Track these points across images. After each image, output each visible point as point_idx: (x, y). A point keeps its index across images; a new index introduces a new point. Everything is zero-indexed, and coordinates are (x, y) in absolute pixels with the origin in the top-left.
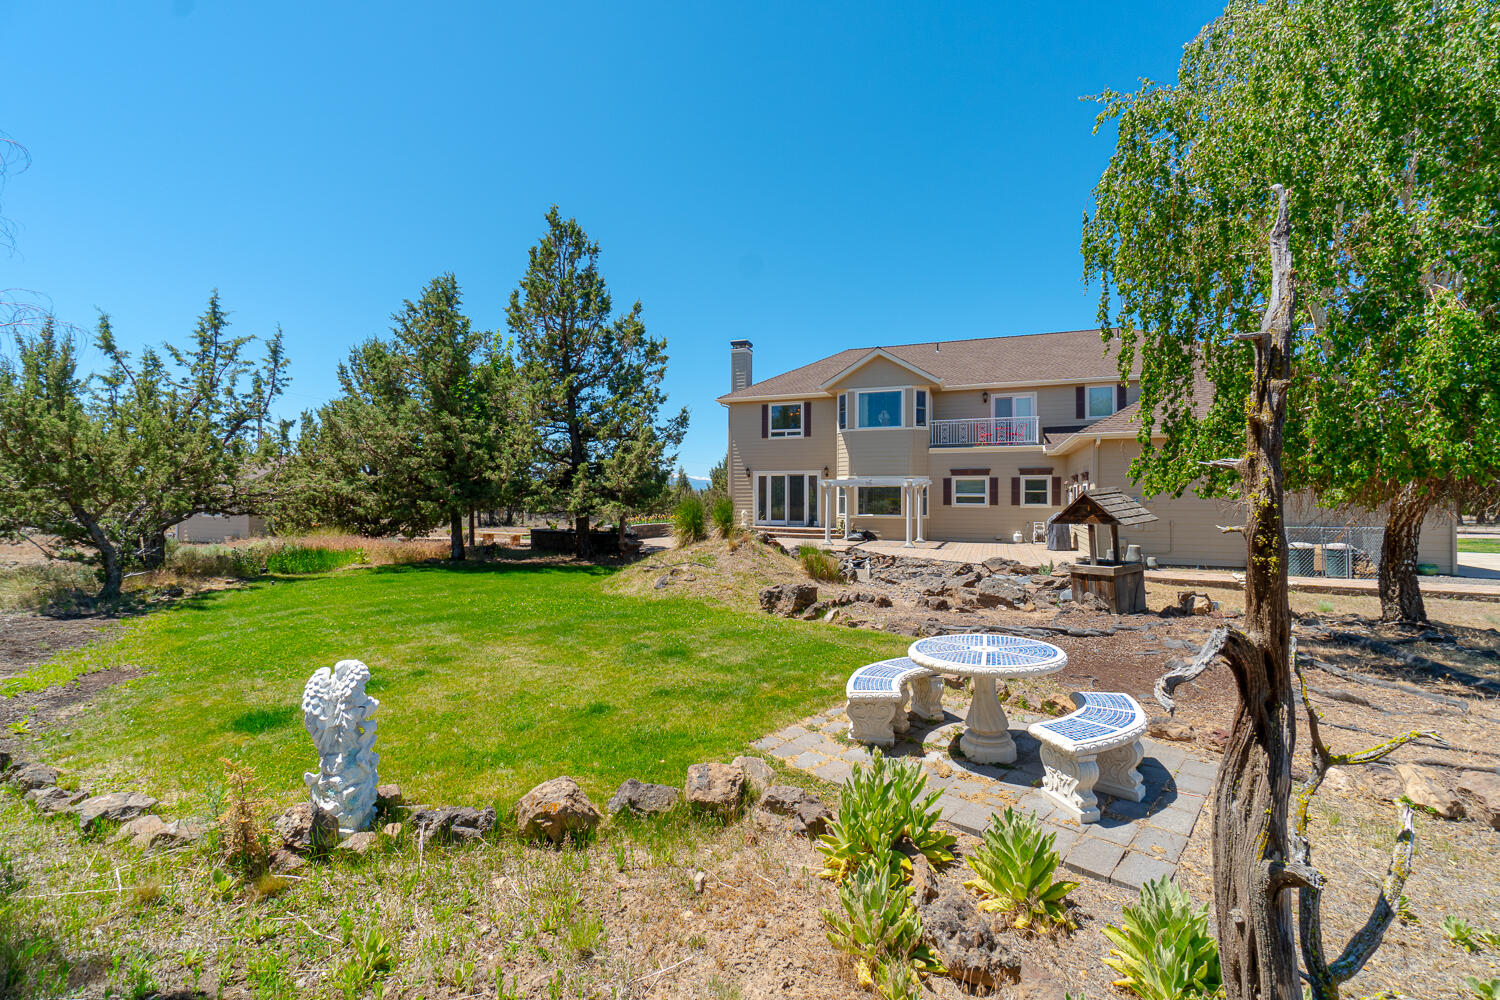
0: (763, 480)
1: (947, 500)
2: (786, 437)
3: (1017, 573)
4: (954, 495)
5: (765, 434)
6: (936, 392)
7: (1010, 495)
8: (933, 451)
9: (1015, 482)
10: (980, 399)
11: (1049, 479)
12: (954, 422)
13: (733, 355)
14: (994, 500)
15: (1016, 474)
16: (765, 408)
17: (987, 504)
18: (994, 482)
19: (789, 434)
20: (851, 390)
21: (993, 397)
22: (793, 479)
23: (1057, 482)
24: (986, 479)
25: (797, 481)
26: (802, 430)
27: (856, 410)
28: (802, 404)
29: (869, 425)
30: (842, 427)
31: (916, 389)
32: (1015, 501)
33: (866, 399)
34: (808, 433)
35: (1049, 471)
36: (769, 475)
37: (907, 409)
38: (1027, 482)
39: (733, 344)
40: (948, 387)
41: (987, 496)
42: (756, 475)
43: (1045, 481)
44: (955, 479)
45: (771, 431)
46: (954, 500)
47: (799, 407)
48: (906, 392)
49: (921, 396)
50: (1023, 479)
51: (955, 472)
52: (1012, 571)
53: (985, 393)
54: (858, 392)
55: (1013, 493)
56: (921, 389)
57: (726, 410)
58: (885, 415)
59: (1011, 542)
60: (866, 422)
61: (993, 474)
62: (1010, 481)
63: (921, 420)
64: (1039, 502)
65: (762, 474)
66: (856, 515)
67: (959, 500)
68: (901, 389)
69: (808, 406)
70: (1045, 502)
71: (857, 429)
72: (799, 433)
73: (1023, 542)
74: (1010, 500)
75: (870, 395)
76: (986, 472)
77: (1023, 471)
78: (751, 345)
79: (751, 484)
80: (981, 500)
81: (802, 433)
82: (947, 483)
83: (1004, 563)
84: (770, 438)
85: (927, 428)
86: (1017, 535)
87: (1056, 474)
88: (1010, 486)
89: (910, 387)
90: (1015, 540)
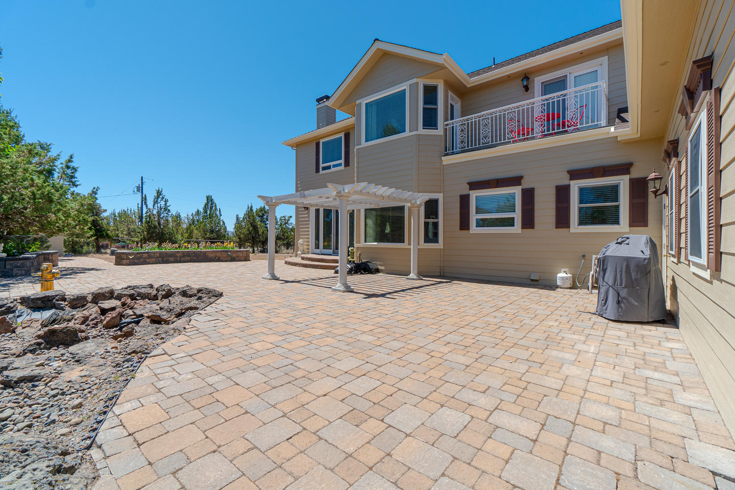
0: (317, 213)
1: (464, 225)
2: (333, 170)
4: (474, 217)
5: (317, 171)
7: (553, 212)
8: (447, 160)
9: (562, 193)
10: (519, 86)
11: (623, 182)
12: (473, 118)
14: (528, 222)
15: (564, 180)
16: (318, 144)
17: (517, 228)
18: (528, 196)
19: (334, 166)
21: (538, 82)
23: (639, 188)
24: (517, 191)
26: (342, 161)
28: (342, 135)
29: (377, 138)
31: (422, 82)
32: (562, 221)
33: (374, 108)
34: (346, 163)
35: (623, 169)
37: (411, 109)
38: (582, 190)
39: (317, 101)
40: (472, 80)
41: (517, 215)
42: (312, 208)
43: (615, 189)
44: (474, 195)
45: (322, 165)
46: (473, 223)
47: (341, 138)
48: (410, 89)
49: (430, 93)
50: (575, 186)
51: (475, 186)
53: (526, 76)
54: (364, 102)
55: (558, 210)
56: (430, 82)
58: (390, 122)
59: (552, 286)
60: (373, 135)
61: (526, 184)
62: (553, 191)
63: (430, 120)
64: (603, 222)
66: (365, 244)
67: (482, 223)
68: (405, 86)
69: (347, 135)
70: (616, 222)
71: (363, 144)
72: (341, 164)
73: (573, 287)
74: (553, 220)
75: (375, 102)
76: (515, 181)
77: (575, 174)
80: (510, 222)
81: (343, 164)
82: (464, 200)
84: (321, 172)
85: (440, 131)
86: (562, 275)
87: (636, 173)
88: (553, 198)
89: (414, 81)
90: (559, 283)
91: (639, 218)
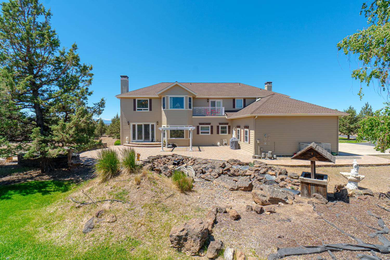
0: (134, 126)
1: (198, 133)
2: (143, 111)
3: (240, 165)
4: (200, 131)
5: (135, 110)
6: (194, 98)
7: (216, 131)
8: (194, 117)
9: (218, 127)
10: (206, 100)
11: (227, 126)
12: (200, 108)
13: (121, 80)
14: (212, 133)
15: (218, 125)
16: (135, 100)
17: (210, 134)
18: (212, 127)
19: (144, 110)
20: (167, 96)
21: (210, 100)
22: (145, 125)
23: (229, 127)
24: (210, 126)
25: (147, 126)
26: (148, 108)
27: (169, 103)
29: (173, 108)
30: (164, 108)
32: (218, 133)
33: (172, 99)
34: (151, 110)
35: (227, 124)
36: (136, 124)
37: (186, 103)
39: (121, 76)
40: (197, 97)
41: (210, 131)
42: (131, 124)
43: (226, 127)
44: (200, 126)
45: (137, 108)
46: (200, 133)
47: (147, 100)
48: (185, 97)
49: (190, 99)
50: (220, 126)
51: (200, 124)
52: (238, 164)
53: (208, 99)
54: (169, 96)
56: (190, 96)
57: (119, 100)
58: (178, 105)
59: (217, 146)
60: (172, 107)
61: (212, 125)
63: (190, 107)
64: (224, 133)
65: (134, 124)
66: (169, 138)
67: (202, 133)
68: (184, 96)
69: (151, 100)
70: (226, 133)
71: (169, 109)
72: (148, 110)
73: (220, 145)
74: (216, 132)
75: (173, 98)
76: (209, 124)
77: (220, 124)
78: (128, 78)
79: (130, 127)
80: (208, 133)
81: (149, 110)
82: (198, 127)
83: (235, 161)
84: (137, 111)
85: (192, 110)
86: (219, 143)
87: (229, 125)
88: (216, 128)
89: (187, 96)
90: (218, 145)
91: (229, 133)
